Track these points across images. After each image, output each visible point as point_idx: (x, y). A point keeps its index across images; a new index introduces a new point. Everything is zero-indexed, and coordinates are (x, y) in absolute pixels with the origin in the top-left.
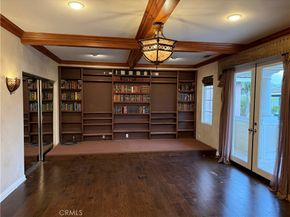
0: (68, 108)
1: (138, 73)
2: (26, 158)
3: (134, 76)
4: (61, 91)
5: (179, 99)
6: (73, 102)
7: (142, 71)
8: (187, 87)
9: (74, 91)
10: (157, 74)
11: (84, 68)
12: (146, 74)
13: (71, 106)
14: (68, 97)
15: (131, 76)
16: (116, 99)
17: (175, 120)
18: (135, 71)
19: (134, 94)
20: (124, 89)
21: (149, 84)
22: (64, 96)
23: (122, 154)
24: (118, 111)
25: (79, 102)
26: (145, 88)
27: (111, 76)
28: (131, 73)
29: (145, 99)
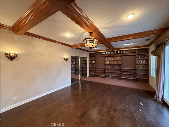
0: (91, 66)
1: (115, 52)
2: (71, 78)
3: (114, 54)
4: (90, 61)
5: (137, 62)
6: (93, 64)
7: (117, 51)
8: (142, 57)
9: (93, 60)
10: (124, 52)
11: (96, 53)
12: (119, 52)
13: (92, 65)
14: (91, 62)
15: (112, 54)
16: (107, 63)
17: (135, 73)
18: (114, 52)
19: (114, 61)
20: (109, 59)
21: (120, 56)
22: (90, 62)
23: (103, 84)
24: (107, 67)
25: (94, 64)
26: (119, 58)
27: (104, 54)
28: (112, 53)
29: (119, 63)
